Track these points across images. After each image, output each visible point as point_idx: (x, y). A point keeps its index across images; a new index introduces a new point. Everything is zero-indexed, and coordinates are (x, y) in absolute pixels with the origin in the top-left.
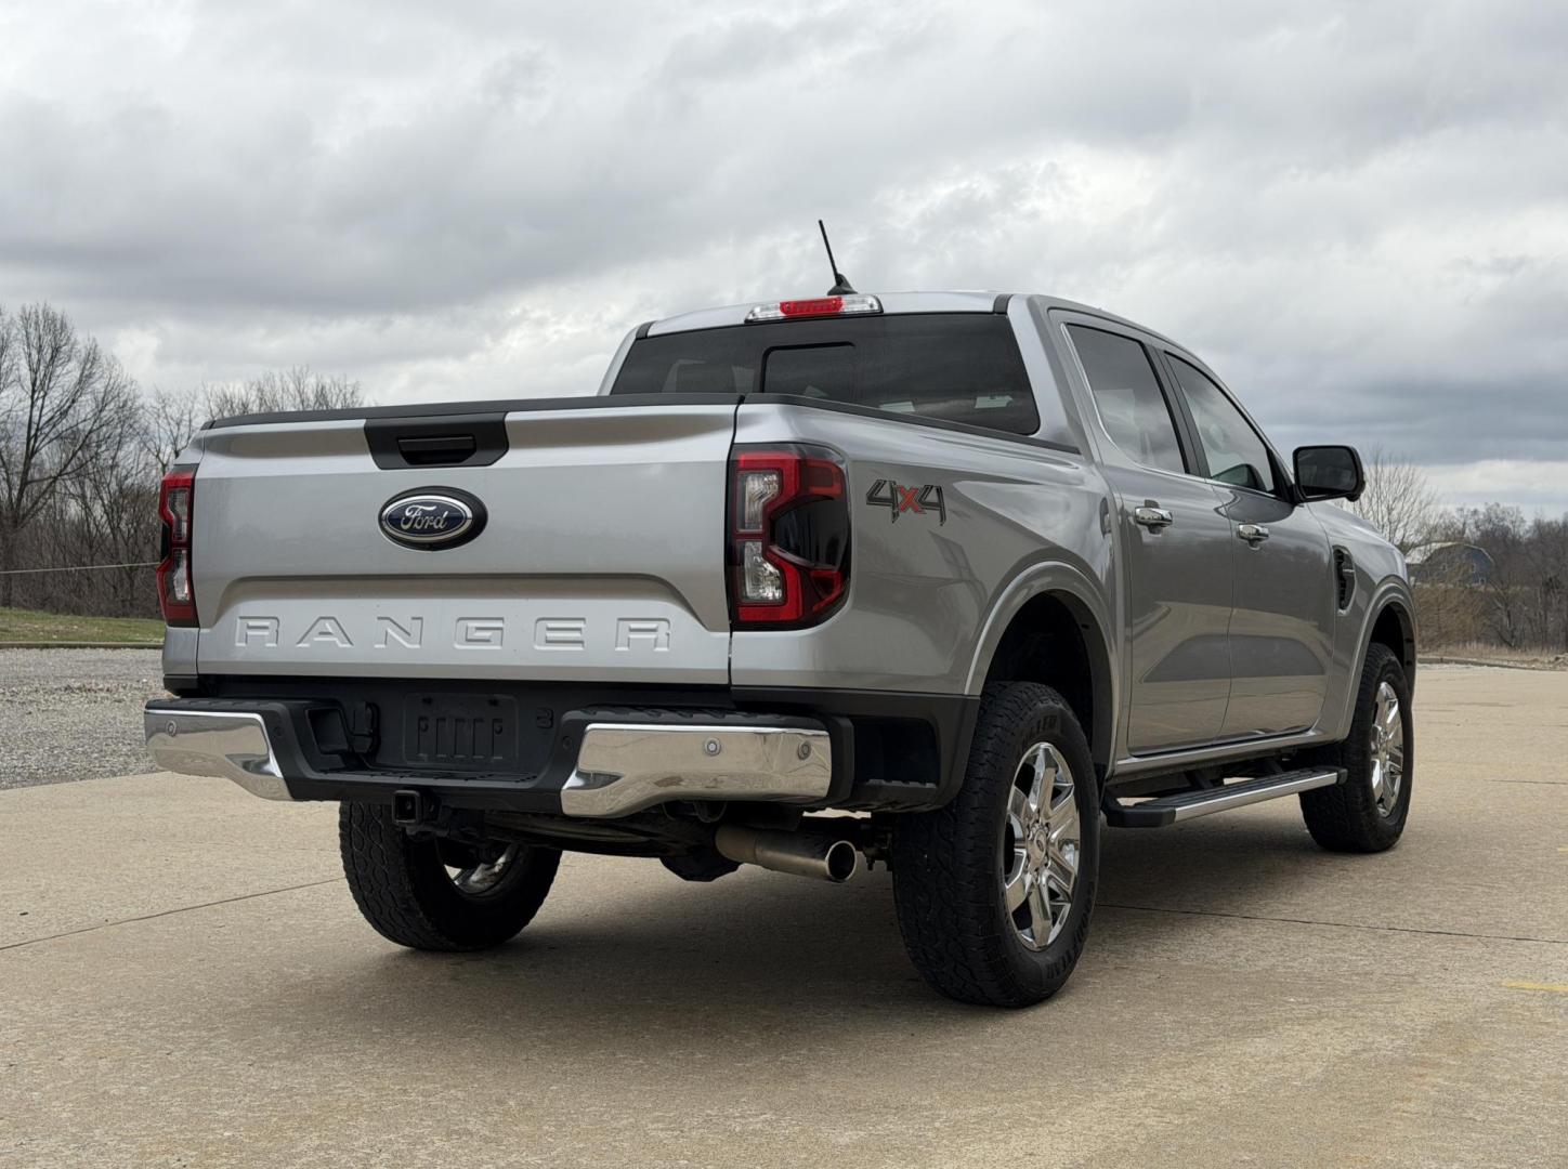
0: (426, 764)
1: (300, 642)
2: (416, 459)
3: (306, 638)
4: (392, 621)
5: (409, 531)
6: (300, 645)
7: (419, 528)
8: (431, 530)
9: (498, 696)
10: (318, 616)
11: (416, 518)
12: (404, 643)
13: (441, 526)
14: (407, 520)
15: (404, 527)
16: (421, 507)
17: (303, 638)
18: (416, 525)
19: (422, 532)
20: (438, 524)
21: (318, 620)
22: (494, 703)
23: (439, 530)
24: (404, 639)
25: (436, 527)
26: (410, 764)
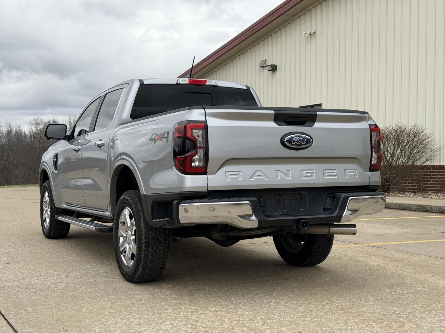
0: (281, 213)
1: (250, 179)
2: (289, 123)
3: (252, 178)
4: (280, 171)
5: (294, 145)
6: (251, 179)
7: (297, 144)
8: (301, 145)
9: (302, 192)
10: (256, 170)
11: (297, 141)
12: (286, 178)
13: (304, 143)
14: (294, 141)
15: (293, 143)
16: (298, 138)
17: (251, 178)
18: (297, 143)
19: (299, 145)
20: (303, 143)
21: (255, 172)
22: (300, 194)
23: (304, 145)
24: (285, 176)
25: (303, 144)
26: (275, 214)
